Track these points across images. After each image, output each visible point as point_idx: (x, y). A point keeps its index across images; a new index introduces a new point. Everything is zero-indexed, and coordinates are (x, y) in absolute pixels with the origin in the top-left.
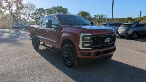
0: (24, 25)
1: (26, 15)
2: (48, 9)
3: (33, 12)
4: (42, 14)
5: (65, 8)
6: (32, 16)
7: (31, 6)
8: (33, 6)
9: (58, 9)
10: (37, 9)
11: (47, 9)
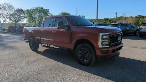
0: (1, 28)
1: (3, 16)
2: (28, 10)
3: (11, 13)
4: (21, 15)
5: (47, 9)
6: (10, 17)
7: (9, 7)
8: (10, 7)
9: (38, 10)
10: (15, 10)
11: (26, 10)
